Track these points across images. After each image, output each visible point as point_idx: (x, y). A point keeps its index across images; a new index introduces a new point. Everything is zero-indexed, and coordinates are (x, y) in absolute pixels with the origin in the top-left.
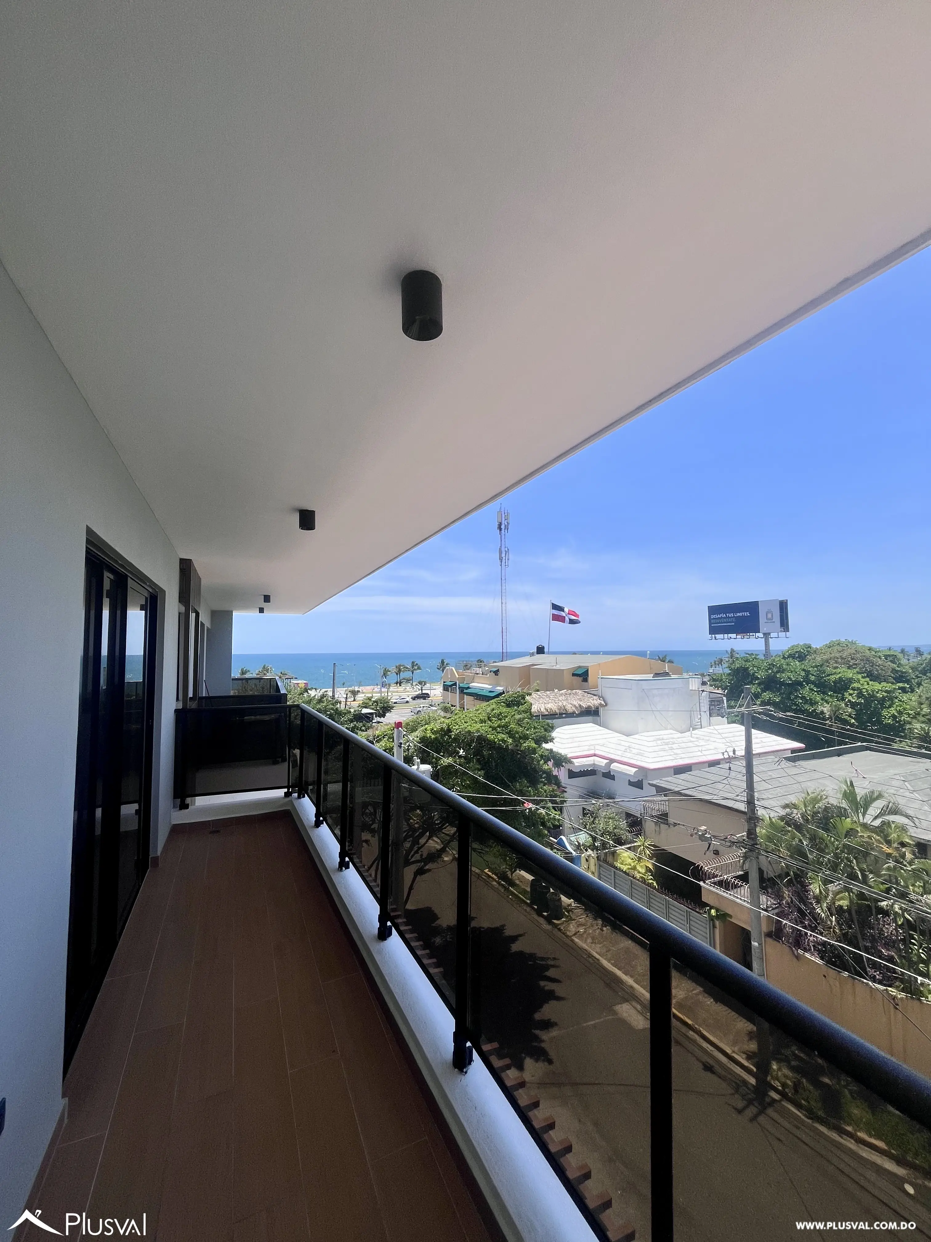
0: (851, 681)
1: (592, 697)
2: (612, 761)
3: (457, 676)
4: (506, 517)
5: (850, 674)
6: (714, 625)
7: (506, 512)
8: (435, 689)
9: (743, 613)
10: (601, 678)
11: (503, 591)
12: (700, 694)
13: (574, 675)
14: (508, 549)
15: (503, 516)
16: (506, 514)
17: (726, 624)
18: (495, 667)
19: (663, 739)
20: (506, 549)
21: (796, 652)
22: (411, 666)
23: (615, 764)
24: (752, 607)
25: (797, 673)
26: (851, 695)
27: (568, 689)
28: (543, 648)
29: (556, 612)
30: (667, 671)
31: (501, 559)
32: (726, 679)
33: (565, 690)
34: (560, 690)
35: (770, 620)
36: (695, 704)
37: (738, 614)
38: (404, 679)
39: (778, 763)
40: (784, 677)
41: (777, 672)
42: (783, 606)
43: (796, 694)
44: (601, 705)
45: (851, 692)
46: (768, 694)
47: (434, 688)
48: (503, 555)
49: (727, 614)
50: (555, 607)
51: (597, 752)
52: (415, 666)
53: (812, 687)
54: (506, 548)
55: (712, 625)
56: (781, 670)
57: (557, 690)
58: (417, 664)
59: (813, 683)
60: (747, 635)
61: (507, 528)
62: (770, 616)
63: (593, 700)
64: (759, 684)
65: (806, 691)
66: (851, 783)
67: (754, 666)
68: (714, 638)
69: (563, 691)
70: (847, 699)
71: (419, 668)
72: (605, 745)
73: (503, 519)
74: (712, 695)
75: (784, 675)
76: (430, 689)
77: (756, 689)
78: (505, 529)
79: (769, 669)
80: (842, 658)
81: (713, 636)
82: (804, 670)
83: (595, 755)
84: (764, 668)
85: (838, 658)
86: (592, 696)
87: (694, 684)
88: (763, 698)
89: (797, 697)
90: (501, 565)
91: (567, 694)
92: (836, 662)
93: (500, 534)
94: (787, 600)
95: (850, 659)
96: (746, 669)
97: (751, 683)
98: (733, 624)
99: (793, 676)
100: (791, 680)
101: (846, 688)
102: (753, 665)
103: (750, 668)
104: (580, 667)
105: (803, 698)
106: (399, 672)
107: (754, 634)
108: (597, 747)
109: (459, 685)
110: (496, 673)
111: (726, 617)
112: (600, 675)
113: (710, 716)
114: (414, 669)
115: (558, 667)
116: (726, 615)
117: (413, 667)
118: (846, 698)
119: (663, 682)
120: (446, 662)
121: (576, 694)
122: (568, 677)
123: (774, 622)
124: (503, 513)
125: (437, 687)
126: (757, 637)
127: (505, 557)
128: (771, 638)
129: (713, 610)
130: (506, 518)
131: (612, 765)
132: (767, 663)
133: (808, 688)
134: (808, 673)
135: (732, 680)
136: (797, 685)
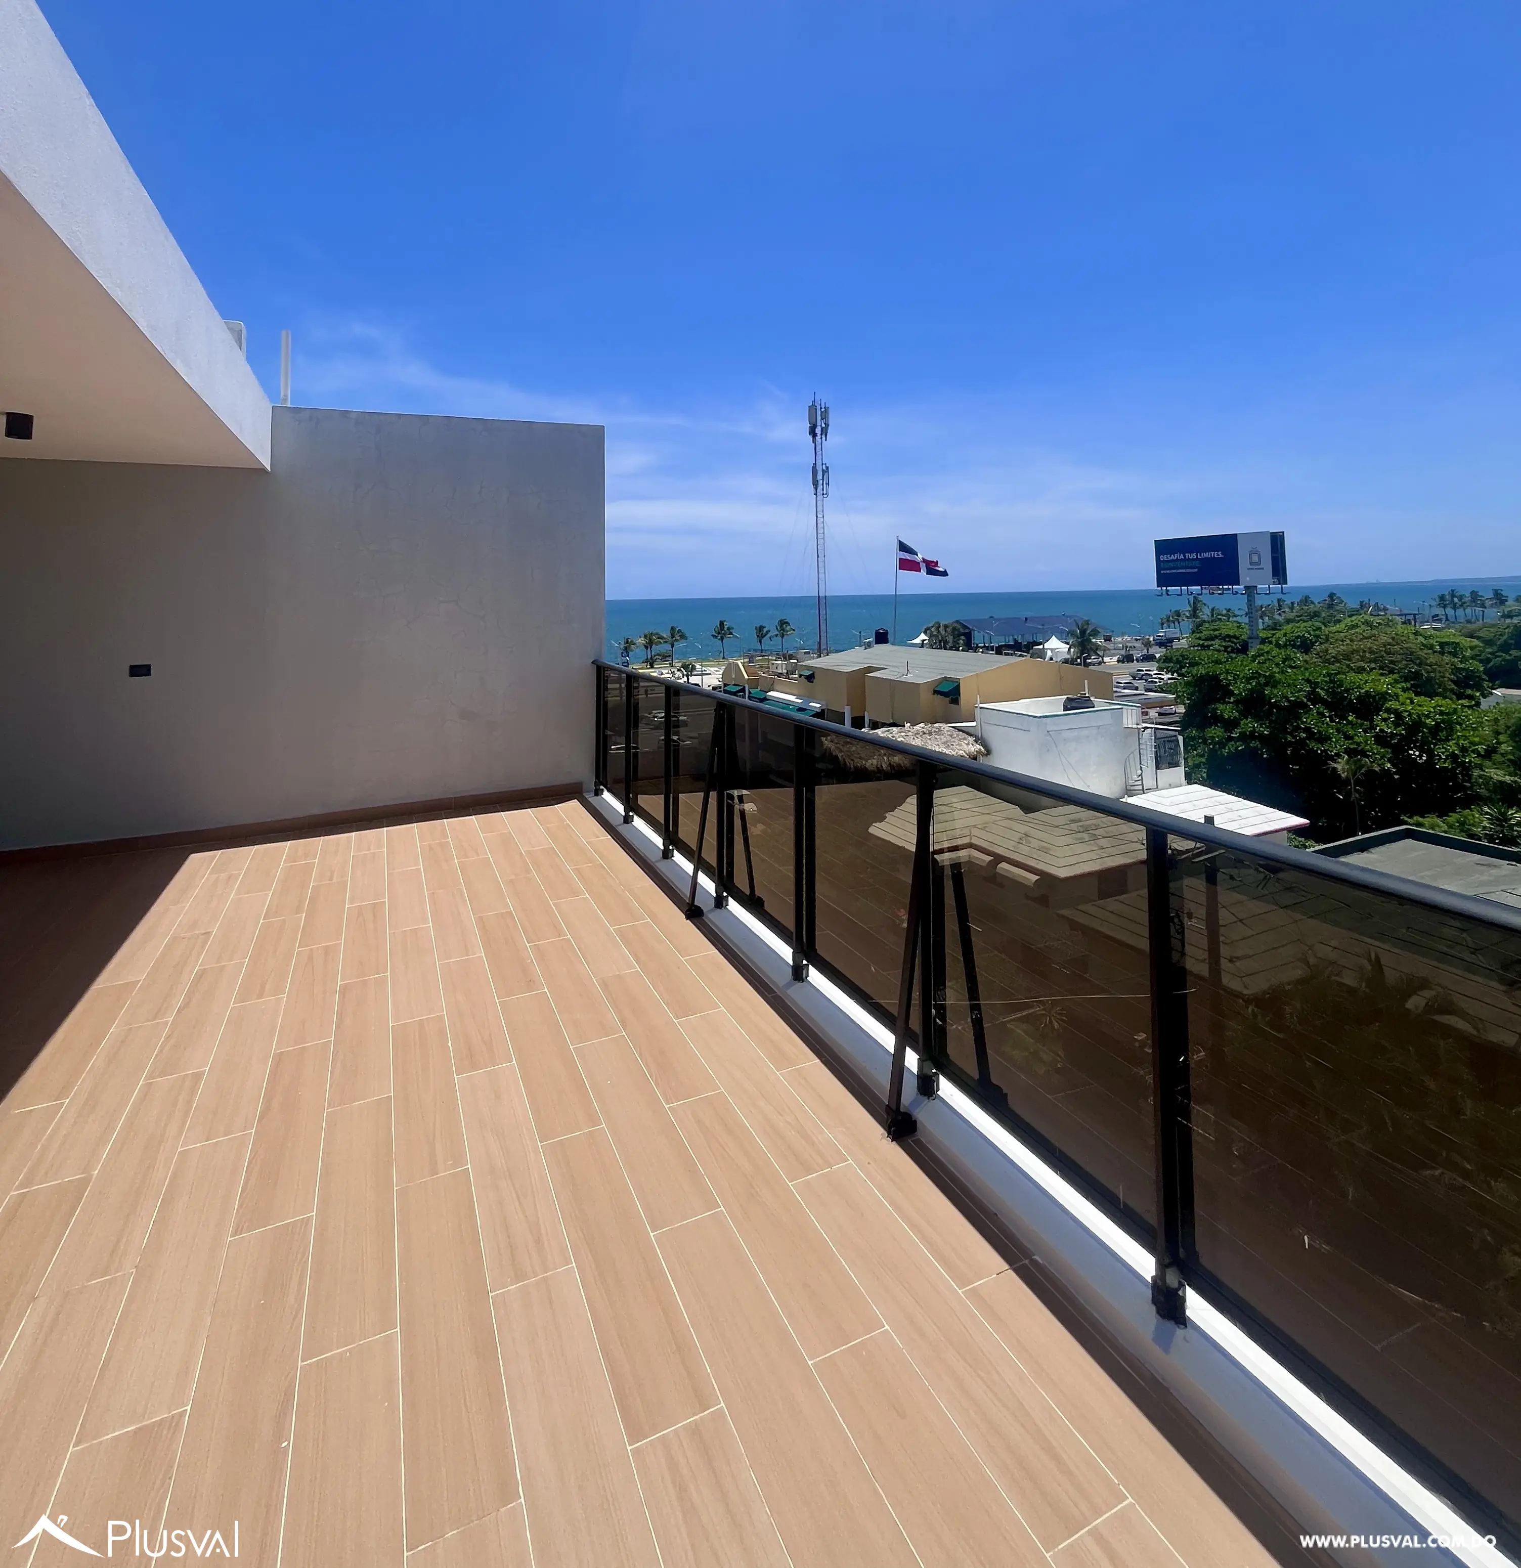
0: (1384, 696)
1: (965, 739)
2: (999, 859)
3: (746, 677)
4: (824, 414)
5: (1384, 684)
6: (1165, 572)
7: (823, 406)
8: (710, 674)
9: (1213, 553)
10: (981, 708)
11: (820, 536)
12: (1140, 735)
13: (936, 692)
14: (827, 468)
15: (819, 413)
16: (823, 410)
17: (1184, 571)
18: (808, 668)
19: (1080, 821)
20: (824, 468)
21: (1298, 637)
22: (669, 634)
23: (1004, 865)
24: (1228, 543)
25: (1296, 687)
26: (1385, 720)
27: (926, 722)
28: (886, 633)
29: (904, 555)
30: (1087, 695)
31: (815, 483)
32: (1184, 692)
33: (922, 725)
34: (913, 725)
35: (1255, 565)
36: (1133, 753)
37: (1206, 555)
38: (658, 655)
39: (1263, 883)
40: (1276, 696)
41: (1266, 684)
42: (1277, 541)
43: (1295, 724)
44: (979, 752)
45: (1385, 715)
46: (1251, 722)
47: (708, 672)
48: (820, 477)
49: (1187, 554)
50: (903, 547)
51: (975, 841)
52: (676, 634)
53: (1322, 709)
54: (824, 466)
55: (1162, 572)
56: (1271, 681)
57: (909, 724)
58: (679, 631)
59: (1323, 702)
60: (1220, 589)
61: (824, 431)
62: (1255, 558)
63: (968, 744)
64: (1236, 703)
65: (1309, 720)
66: (1377, 958)
67: (1227, 672)
68: (1164, 593)
69: (917, 727)
70: (1378, 728)
71: (683, 637)
72: (987, 829)
73: (819, 418)
74: (1160, 734)
75: (1275, 692)
76: (702, 675)
77: (1232, 712)
78: (821, 435)
79: (1252, 678)
80: (1371, 652)
81: (1164, 588)
82: (1308, 681)
83: (971, 846)
84: (1244, 677)
85: (1364, 652)
86: (967, 736)
87: (1130, 717)
88: (1243, 728)
89: (1298, 727)
90: (816, 494)
91: (924, 734)
92: (1363, 659)
93: (814, 441)
94: (1283, 532)
95: (1383, 653)
96: (1216, 678)
97: (1222, 700)
98: (1196, 570)
99: (1292, 693)
100: (1288, 700)
101: (1378, 710)
102: (1227, 670)
103: (1222, 677)
104: (945, 679)
105: (1308, 730)
106: (649, 644)
107: (1230, 587)
108: (975, 832)
109: (750, 693)
110: (810, 678)
111: (1185, 560)
112: (979, 702)
113: (1157, 768)
114: (677, 640)
115: (910, 678)
116: (1185, 556)
117: (673, 636)
118: (1377, 726)
119: (1080, 718)
120: (727, 625)
121: (939, 732)
122: (926, 697)
123: (1263, 569)
124: (818, 408)
125: (712, 669)
126: (1234, 593)
127: (823, 479)
128: (1257, 593)
129: (1163, 547)
130: (824, 417)
131: (1000, 865)
132: (1249, 670)
133: (1315, 711)
134: (1314, 685)
135: (1192, 694)
136: (1297, 707)
